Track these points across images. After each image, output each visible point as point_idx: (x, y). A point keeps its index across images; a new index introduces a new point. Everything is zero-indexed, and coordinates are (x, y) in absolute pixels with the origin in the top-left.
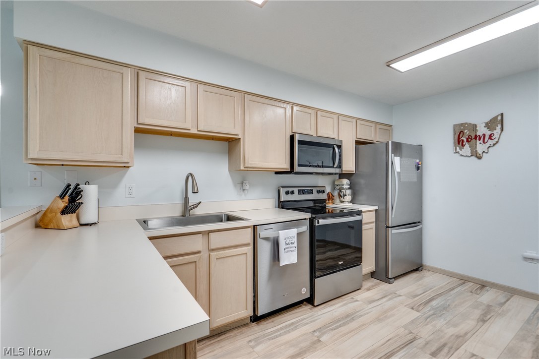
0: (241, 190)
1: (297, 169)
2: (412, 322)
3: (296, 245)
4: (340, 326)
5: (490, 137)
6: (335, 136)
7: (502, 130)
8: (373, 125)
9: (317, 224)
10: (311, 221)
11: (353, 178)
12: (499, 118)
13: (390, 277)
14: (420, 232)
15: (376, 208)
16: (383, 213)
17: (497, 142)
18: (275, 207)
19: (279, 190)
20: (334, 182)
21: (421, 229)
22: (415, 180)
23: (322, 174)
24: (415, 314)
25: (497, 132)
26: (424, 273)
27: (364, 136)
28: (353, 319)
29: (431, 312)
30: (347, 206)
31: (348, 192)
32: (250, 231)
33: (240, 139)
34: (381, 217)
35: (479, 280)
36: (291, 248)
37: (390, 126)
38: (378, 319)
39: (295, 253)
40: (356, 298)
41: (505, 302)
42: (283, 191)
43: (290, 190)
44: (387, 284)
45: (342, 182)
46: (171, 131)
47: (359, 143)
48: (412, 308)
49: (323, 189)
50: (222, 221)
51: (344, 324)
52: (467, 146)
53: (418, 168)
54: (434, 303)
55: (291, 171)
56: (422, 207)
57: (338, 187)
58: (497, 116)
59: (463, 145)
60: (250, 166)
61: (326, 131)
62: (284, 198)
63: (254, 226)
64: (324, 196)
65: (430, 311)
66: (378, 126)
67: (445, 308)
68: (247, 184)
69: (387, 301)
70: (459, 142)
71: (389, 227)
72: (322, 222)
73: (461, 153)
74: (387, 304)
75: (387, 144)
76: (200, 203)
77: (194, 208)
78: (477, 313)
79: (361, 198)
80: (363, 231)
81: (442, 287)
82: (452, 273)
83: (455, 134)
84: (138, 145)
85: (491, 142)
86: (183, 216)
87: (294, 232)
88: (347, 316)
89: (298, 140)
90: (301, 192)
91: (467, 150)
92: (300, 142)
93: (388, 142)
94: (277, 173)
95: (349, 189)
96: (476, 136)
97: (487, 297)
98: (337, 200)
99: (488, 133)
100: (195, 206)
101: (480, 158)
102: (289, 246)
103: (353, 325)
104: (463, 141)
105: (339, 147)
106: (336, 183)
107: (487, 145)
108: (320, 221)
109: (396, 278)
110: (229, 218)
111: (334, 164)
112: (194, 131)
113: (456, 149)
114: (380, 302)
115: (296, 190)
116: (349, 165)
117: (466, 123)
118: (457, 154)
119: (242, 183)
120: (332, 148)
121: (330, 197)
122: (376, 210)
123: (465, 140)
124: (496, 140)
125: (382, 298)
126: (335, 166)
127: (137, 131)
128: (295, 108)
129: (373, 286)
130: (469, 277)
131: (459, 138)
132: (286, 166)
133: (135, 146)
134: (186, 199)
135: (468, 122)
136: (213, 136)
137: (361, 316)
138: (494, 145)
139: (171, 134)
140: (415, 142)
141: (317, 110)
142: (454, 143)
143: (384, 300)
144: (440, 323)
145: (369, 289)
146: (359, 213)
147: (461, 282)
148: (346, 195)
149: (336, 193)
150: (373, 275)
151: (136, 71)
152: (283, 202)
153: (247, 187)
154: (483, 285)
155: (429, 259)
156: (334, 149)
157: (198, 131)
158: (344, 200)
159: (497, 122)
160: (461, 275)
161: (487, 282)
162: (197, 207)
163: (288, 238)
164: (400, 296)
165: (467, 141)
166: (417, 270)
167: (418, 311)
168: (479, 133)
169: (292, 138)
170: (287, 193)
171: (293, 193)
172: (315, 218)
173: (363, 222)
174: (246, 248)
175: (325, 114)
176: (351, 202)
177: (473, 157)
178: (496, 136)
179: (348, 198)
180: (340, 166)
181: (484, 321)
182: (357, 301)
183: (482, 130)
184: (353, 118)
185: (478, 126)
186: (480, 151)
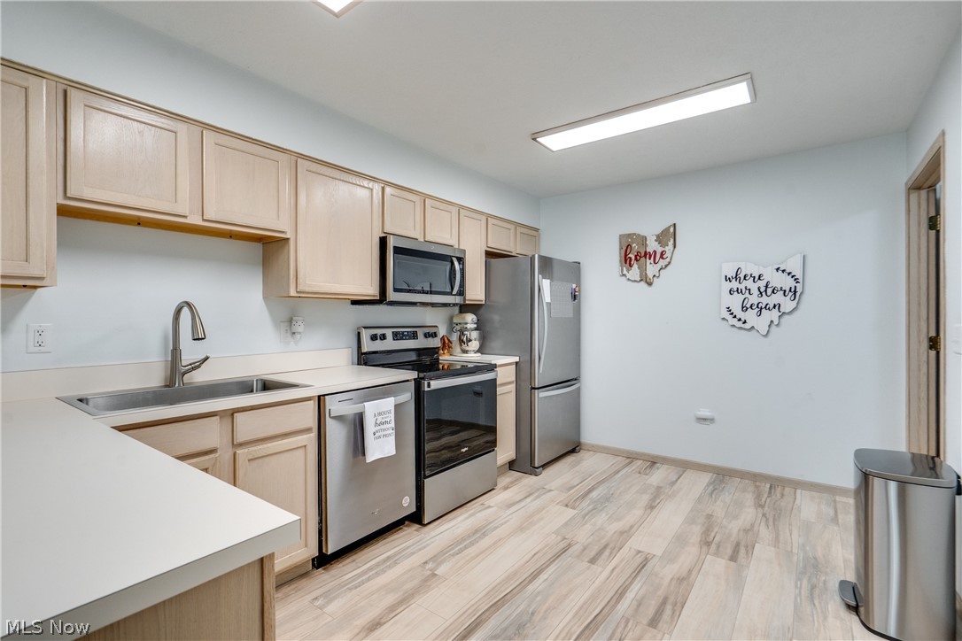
0: (289, 334)
1: (392, 295)
2: (566, 524)
3: (393, 425)
4: (466, 548)
5: (662, 257)
6: (454, 242)
7: (675, 247)
8: (512, 227)
9: (427, 389)
10: (418, 383)
11: (482, 311)
12: (672, 230)
13: (536, 466)
14: (577, 396)
15: (517, 359)
16: (525, 367)
17: (669, 263)
18: (353, 364)
19: (359, 333)
20: (451, 319)
21: (579, 389)
22: (571, 315)
23: (433, 305)
24: (570, 513)
25: (669, 249)
26: (582, 454)
27: (499, 244)
28: (484, 535)
29: (591, 507)
30: (474, 357)
31: (475, 335)
32: (313, 405)
33: (288, 239)
34: (524, 372)
35: (649, 455)
36: (384, 430)
37: (537, 230)
38: (521, 528)
39: (393, 438)
40: (487, 503)
41: (677, 480)
42: (366, 335)
43: (379, 332)
44: (533, 477)
45: (464, 318)
46: (139, 217)
47: (491, 255)
48: (567, 506)
49: (432, 330)
50: (252, 391)
51: (472, 544)
52: (635, 266)
53: (574, 297)
54: (594, 494)
55: (382, 299)
56: (579, 356)
57: (458, 327)
58: (670, 227)
59: (631, 266)
60: (307, 289)
61: (440, 233)
62: (368, 346)
63: (319, 397)
64: (435, 343)
65: (589, 505)
66: (520, 230)
67: (607, 499)
68: (300, 323)
69: (535, 500)
70: (626, 261)
71: (535, 389)
72: (436, 384)
73: (628, 276)
74: (533, 504)
75: (532, 259)
76: (207, 358)
77: (193, 369)
78: (646, 498)
79: (495, 344)
80: (498, 397)
81: (605, 471)
82: (617, 450)
83: (621, 248)
84: (65, 243)
85: (662, 263)
86: (166, 386)
87: (388, 404)
88: (476, 531)
89: (394, 247)
90: (396, 336)
91: (635, 272)
92: (397, 250)
93: (534, 256)
94: (354, 302)
95: (476, 329)
96: (646, 252)
97: (659, 476)
98: (457, 348)
99: (659, 250)
100: (195, 366)
101: (650, 284)
102: (382, 427)
103: (485, 542)
104: (630, 258)
105: (461, 260)
106: (455, 321)
107: (659, 266)
108: (432, 382)
109: (544, 466)
111: (452, 289)
112: (195, 220)
113: (622, 270)
114: (522, 504)
115: (389, 333)
116: (476, 291)
117: (634, 234)
118: (624, 278)
119: (290, 321)
120: (449, 262)
121: (446, 344)
122: (516, 363)
123: (633, 258)
124: (668, 260)
125: (525, 498)
126: (455, 292)
127: (63, 211)
128: (388, 190)
129: (512, 483)
130: (637, 453)
131: (626, 255)
132: (372, 290)
133: (59, 245)
134: (176, 352)
135: (637, 232)
136: (231, 231)
137: (496, 528)
138: (666, 266)
139: (139, 222)
140: (570, 257)
141: (425, 197)
142: (621, 261)
143: (529, 500)
144: (601, 519)
145: (506, 488)
146: (491, 368)
147: (628, 460)
148: (470, 340)
149: (455, 337)
150: (512, 465)
151: (61, 87)
152: (365, 353)
153: (299, 327)
154: (653, 462)
155: (589, 435)
156: (452, 263)
157: (204, 220)
158: (467, 348)
159: (669, 235)
160: (628, 452)
161: (657, 457)
162: (199, 367)
163: (380, 414)
164: (550, 490)
165: (636, 259)
166: (573, 451)
167: (574, 508)
168: (650, 250)
169: (383, 242)
170: (374, 338)
171: (383, 337)
172: (423, 378)
173: (498, 383)
174: (305, 436)
175: (438, 204)
176: (478, 351)
177: (642, 283)
178: (668, 254)
179: (475, 345)
180: (461, 293)
181: (652, 508)
182: (490, 507)
183: (653, 246)
184: (482, 213)
185: (648, 238)
186: (650, 275)
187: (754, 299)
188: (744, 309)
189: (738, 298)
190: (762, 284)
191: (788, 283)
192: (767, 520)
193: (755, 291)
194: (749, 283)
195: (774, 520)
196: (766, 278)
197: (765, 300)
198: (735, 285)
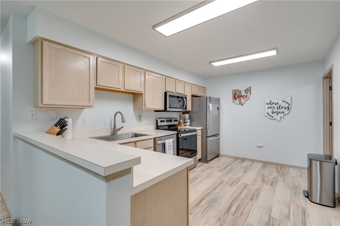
0: (139, 121)
1: (168, 109)
2: (221, 176)
3: (172, 146)
4: (193, 182)
5: (246, 97)
6: (183, 93)
7: (250, 94)
8: (198, 87)
9: (180, 136)
10: (177, 135)
11: (190, 113)
12: (249, 89)
13: (208, 160)
14: (219, 139)
15: (202, 128)
16: (205, 130)
17: (249, 99)
18: (155, 129)
19: (157, 120)
20: (180, 116)
21: (219, 137)
22: (217, 115)
23: (176, 111)
24: (221, 173)
25: (248, 94)
26: (220, 157)
27: (196, 93)
28: (197, 179)
30: (188, 127)
31: (188, 121)
32: (153, 140)
33: (142, 94)
34: (204, 132)
35: (242, 158)
36: (170, 148)
37: (205, 88)
38: (208, 177)
39: (172, 150)
40: (195, 171)
41: (252, 165)
42: (159, 121)
43: (163, 120)
44: (207, 164)
45: (185, 115)
47: (193, 96)
48: (219, 171)
49: (176, 119)
51: (194, 181)
52: (238, 99)
53: (218, 109)
54: (227, 168)
55: (165, 110)
56: (219, 127)
57: (183, 118)
58: (249, 88)
59: (236, 99)
60: (147, 108)
61: (180, 90)
62: (160, 124)
63: (154, 138)
64: (177, 123)
65: (226, 171)
66: (201, 88)
67: (231, 170)
68: (143, 117)
69: (209, 170)
70: (235, 98)
71: (207, 137)
72: (182, 135)
73: (235, 102)
74: (209, 171)
75: (207, 98)
76: (123, 127)
77: (119, 130)
78: (243, 170)
79: (194, 123)
80: (197, 139)
81: (229, 162)
82: (232, 156)
83: (233, 94)
85: (246, 99)
86: (111, 135)
87: (171, 140)
88: (195, 178)
89: (169, 95)
90: (167, 121)
91: (238, 101)
92: (170, 96)
94: (155, 111)
95: (189, 119)
96: (241, 95)
97: (246, 164)
98: (183, 125)
99: (245, 95)
100: (119, 129)
101: (242, 105)
102: (170, 147)
103: (198, 180)
104: (236, 97)
105: (186, 98)
106: (182, 116)
107: (245, 100)
108: (181, 135)
109: (210, 160)
110: (136, 135)
111: (183, 107)
112: (122, 90)
113: (233, 101)
114: (206, 171)
116: (189, 108)
117: (237, 90)
118: (234, 103)
119: (140, 117)
120: (181, 99)
121: (180, 124)
122: (202, 129)
123: (237, 97)
124: (248, 98)
125: (206, 169)
126: (184, 108)
127: (96, 89)
128: (167, 78)
129: (201, 165)
130: (238, 157)
131: (234, 96)
132: (162, 108)
134: (115, 125)
135: (238, 89)
137: (200, 177)
138: (247, 100)
139: (106, 90)
140: (216, 97)
141: (176, 80)
142: (233, 98)
143: (208, 170)
144: (231, 175)
145: (200, 167)
146: (195, 131)
147: (235, 159)
148: (187, 122)
149: (182, 121)
150: (200, 160)
151: (96, 57)
152: (159, 126)
153: (143, 119)
154: (243, 160)
155: (222, 152)
156: (183, 99)
157: (125, 89)
158: (186, 125)
159: (248, 90)
160: (235, 157)
161: (245, 158)
162: (120, 129)
163: (169, 143)
164: (213, 167)
165: (238, 97)
166: (217, 157)
167: (222, 172)
168: (242, 94)
169: (166, 93)
170: (161, 121)
171: (164, 121)
172: (179, 133)
173: (197, 135)
174: (151, 149)
175: (179, 82)
176: (189, 126)
177: (240, 105)
178: (248, 96)
179: (188, 124)
180: (186, 108)
181: (246, 172)
182: (196, 172)
183: (243, 93)
184: (190, 83)
185: (242, 91)
186: (242, 102)
187: (276, 110)
188: (272, 113)
189: (271, 110)
190: (278, 105)
191: (287, 105)
192: (281, 176)
193: (276, 108)
194: (274, 105)
195: (283, 176)
196: (279, 104)
197: (279, 110)
198: (269, 106)
